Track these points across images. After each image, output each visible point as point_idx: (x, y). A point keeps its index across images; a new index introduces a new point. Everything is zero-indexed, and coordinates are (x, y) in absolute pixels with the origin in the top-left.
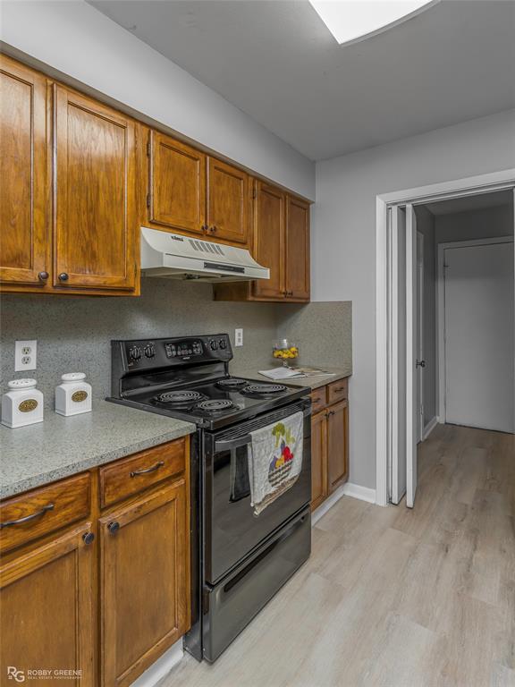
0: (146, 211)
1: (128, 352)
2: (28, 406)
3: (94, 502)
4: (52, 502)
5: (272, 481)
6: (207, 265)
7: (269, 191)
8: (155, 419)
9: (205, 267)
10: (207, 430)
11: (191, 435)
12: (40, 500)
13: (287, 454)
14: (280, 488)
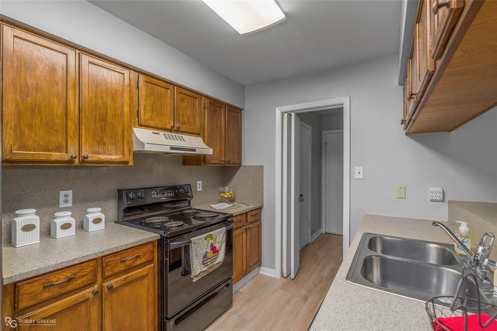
0: (137, 119)
1: (127, 195)
2: (66, 226)
3: (99, 275)
4: (75, 275)
5: (205, 264)
6: (172, 148)
7: (215, 104)
8: (139, 232)
9: (171, 149)
10: (166, 238)
11: (158, 240)
12: (68, 274)
13: (214, 249)
14: (210, 268)
